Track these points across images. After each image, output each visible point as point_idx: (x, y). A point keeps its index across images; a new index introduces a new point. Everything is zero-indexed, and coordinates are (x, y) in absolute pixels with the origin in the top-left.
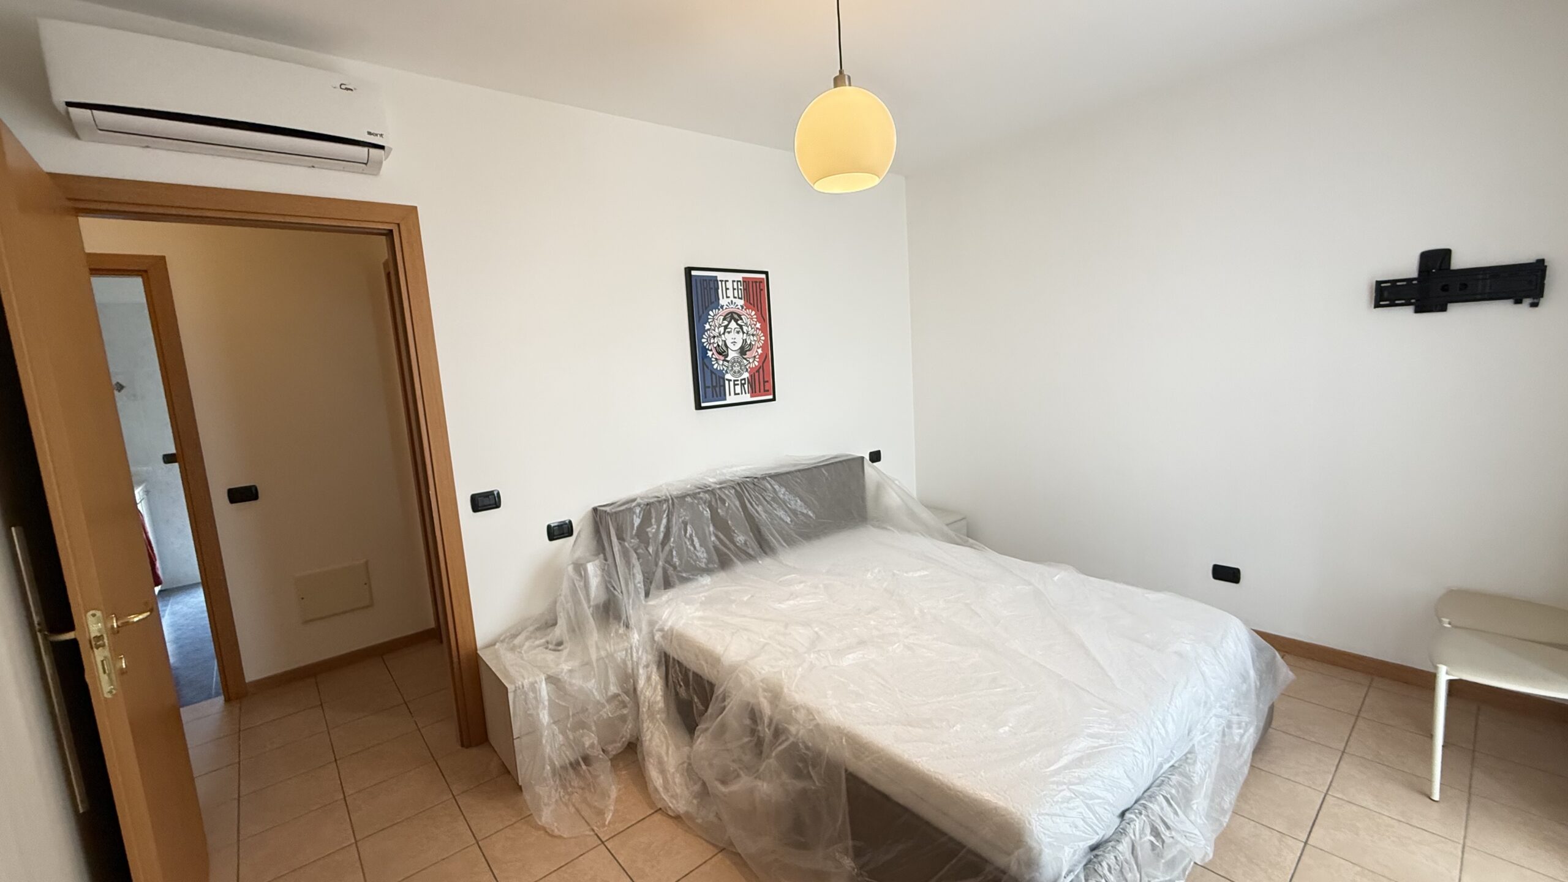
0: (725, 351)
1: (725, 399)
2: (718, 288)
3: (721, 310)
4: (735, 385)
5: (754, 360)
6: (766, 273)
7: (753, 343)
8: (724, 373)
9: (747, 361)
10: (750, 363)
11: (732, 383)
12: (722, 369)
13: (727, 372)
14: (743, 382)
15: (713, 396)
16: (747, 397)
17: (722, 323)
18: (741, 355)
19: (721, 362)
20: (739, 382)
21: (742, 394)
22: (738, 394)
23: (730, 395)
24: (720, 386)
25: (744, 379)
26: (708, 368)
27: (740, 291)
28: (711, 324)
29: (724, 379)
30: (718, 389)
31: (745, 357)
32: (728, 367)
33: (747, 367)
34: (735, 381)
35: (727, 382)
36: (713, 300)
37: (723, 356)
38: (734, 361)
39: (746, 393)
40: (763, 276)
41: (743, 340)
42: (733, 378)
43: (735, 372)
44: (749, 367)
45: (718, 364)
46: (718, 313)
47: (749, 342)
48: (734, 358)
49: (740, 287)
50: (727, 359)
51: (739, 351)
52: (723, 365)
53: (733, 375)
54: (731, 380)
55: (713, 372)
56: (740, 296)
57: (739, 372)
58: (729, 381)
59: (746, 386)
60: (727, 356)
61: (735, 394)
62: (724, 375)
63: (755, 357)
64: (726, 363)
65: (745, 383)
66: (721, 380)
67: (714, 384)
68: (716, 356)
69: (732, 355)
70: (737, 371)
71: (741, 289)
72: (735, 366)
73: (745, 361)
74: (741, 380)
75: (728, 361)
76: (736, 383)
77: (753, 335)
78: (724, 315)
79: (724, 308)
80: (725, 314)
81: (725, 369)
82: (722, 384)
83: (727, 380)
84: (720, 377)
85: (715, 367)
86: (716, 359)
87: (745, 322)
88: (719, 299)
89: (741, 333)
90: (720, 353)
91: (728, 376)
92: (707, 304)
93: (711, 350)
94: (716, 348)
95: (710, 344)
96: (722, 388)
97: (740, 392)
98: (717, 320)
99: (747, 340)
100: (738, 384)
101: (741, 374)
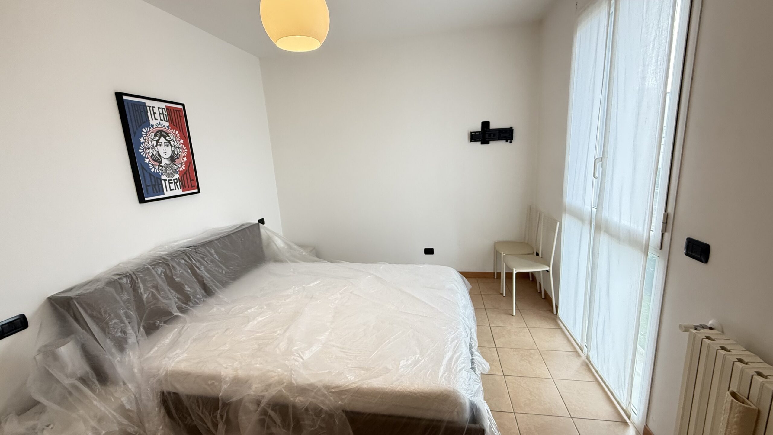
0: (159, 159)
1: (164, 194)
2: (148, 112)
4: (170, 183)
5: (182, 166)
6: (183, 105)
7: (180, 153)
8: (160, 175)
9: (177, 166)
10: (179, 167)
12: (158, 172)
13: (162, 174)
14: (176, 181)
15: (154, 193)
16: (180, 192)
17: (154, 138)
18: (172, 162)
19: (157, 167)
20: (173, 181)
21: (176, 189)
22: (173, 190)
23: (167, 190)
24: (159, 185)
25: (176, 179)
26: (147, 171)
27: (165, 116)
28: (145, 138)
29: (161, 179)
30: (157, 187)
31: (175, 163)
32: (163, 171)
33: (178, 171)
34: (169, 180)
35: (163, 182)
36: (144, 120)
37: (158, 162)
38: (167, 166)
39: (178, 189)
40: (181, 107)
41: (172, 151)
42: (167, 179)
43: (169, 174)
44: (179, 170)
45: (155, 168)
46: (150, 131)
47: (176, 153)
48: (166, 164)
49: (164, 113)
50: (161, 165)
51: (170, 159)
52: (158, 169)
53: (167, 176)
54: (166, 180)
55: (151, 174)
56: (166, 120)
57: (172, 174)
58: (165, 180)
59: (178, 184)
60: (161, 162)
61: (171, 190)
62: (160, 176)
63: (182, 163)
64: (161, 168)
65: (177, 182)
66: (159, 181)
67: (154, 183)
68: (152, 162)
69: (164, 162)
70: (170, 173)
71: (165, 114)
72: (168, 170)
73: (175, 166)
74: (174, 180)
75: (162, 166)
77: (179, 148)
78: (155, 132)
79: (154, 127)
81: (161, 172)
82: (160, 183)
83: (163, 180)
84: (157, 178)
85: (153, 170)
86: (153, 165)
87: (172, 138)
88: (149, 120)
89: (170, 146)
91: (163, 177)
92: (140, 124)
93: (148, 158)
94: (151, 156)
95: (146, 153)
96: (160, 186)
97: (174, 188)
98: (150, 135)
99: (175, 152)
100: (172, 183)
101: (174, 176)
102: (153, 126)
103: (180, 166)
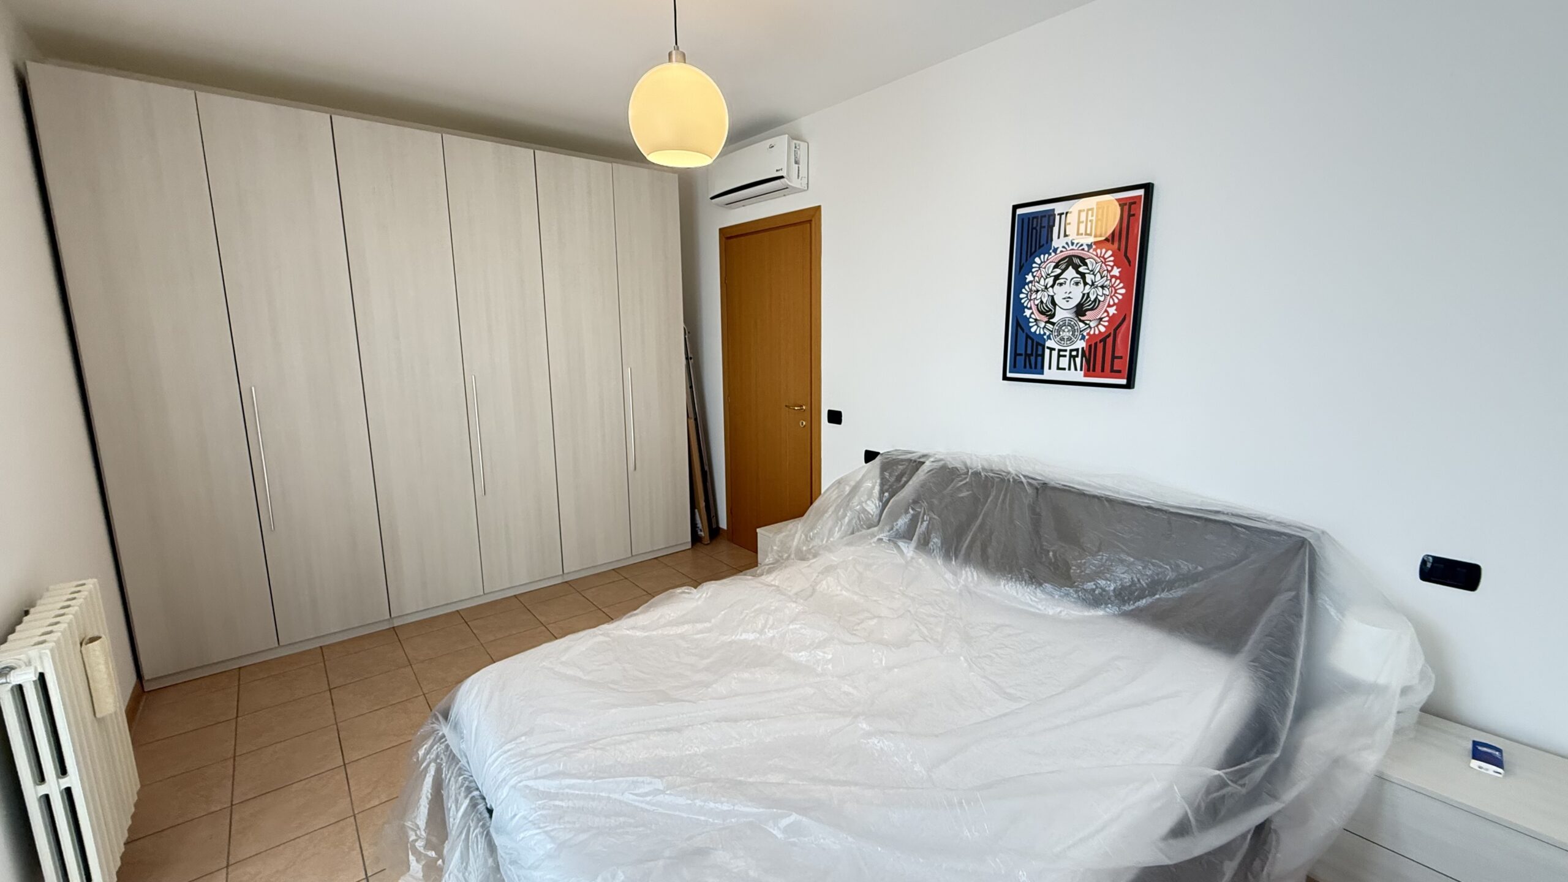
0: (1051, 310)
1: (1042, 373)
2: (1054, 225)
3: (1053, 254)
4: (1059, 356)
5: (1099, 324)
6: (1150, 186)
7: (1101, 299)
9: (1086, 324)
10: (1090, 327)
11: (1055, 354)
12: (1042, 333)
13: (1049, 338)
14: (1074, 353)
15: (1025, 367)
16: (1079, 376)
17: (1052, 272)
18: (1077, 316)
19: (1042, 325)
20: (1067, 353)
21: (1069, 369)
22: (1064, 369)
23: (1050, 368)
24: (1037, 355)
27: (1089, 224)
28: (1035, 274)
30: (1033, 359)
31: (1082, 318)
32: (1052, 331)
33: (1085, 334)
34: (1060, 351)
36: (1043, 241)
37: (1047, 316)
38: (1064, 323)
39: (1076, 369)
40: (1144, 192)
41: (1084, 295)
42: (1057, 347)
44: (1088, 334)
45: (1038, 326)
47: (1092, 297)
48: (1063, 320)
49: (1090, 218)
53: (1058, 343)
54: (1054, 349)
56: (1088, 232)
57: (1069, 339)
58: (1052, 349)
59: (1078, 360)
61: (1058, 368)
62: (1045, 341)
64: (1049, 326)
65: (1077, 356)
66: (1040, 348)
67: (1029, 352)
68: (1037, 315)
70: (1066, 337)
71: (1091, 221)
72: (1064, 331)
73: (1082, 325)
74: (1071, 351)
75: (1053, 324)
76: (1062, 353)
77: (1103, 287)
78: (1057, 261)
79: (1058, 251)
80: (1058, 259)
81: (1048, 333)
82: (1040, 352)
83: (1048, 348)
84: (1038, 344)
85: (1033, 330)
86: (1036, 320)
88: (1052, 240)
90: (1042, 313)
91: (1049, 344)
92: (1033, 250)
93: (1030, 308)
94: (1037, 305)
95: (1030, 300)
96: (1039, 358)
97: (1067, 367)
98: (1045, 268)
99: (1091, 295)
101: (1073, 343)
102: (1055, 250)
103: (1092, 324)
